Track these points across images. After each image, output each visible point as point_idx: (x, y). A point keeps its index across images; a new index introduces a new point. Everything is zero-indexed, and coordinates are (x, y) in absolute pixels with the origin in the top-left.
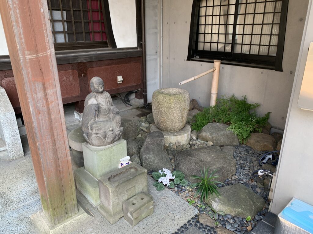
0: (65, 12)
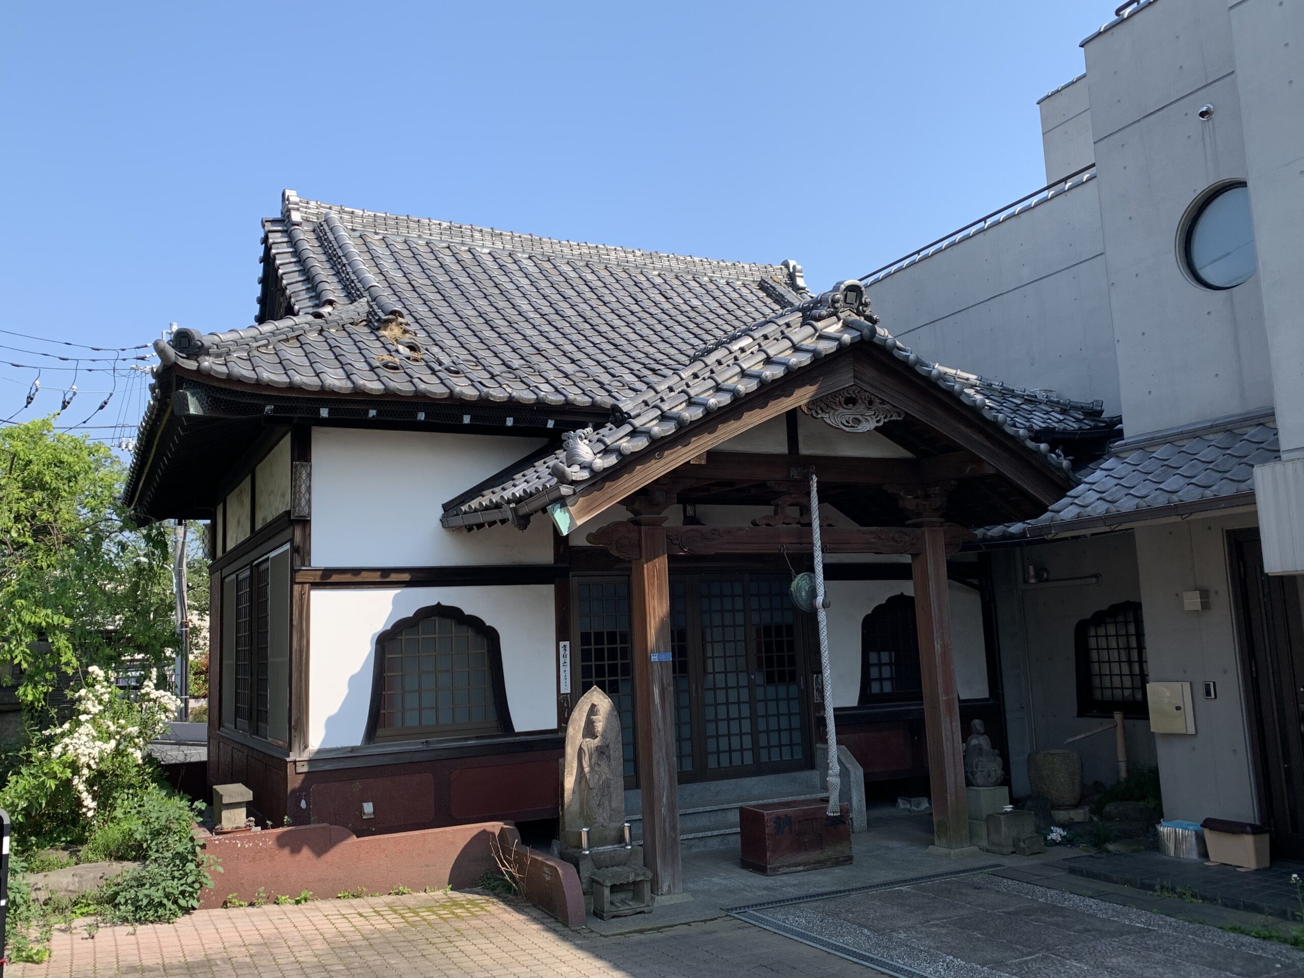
0: (893, 653)
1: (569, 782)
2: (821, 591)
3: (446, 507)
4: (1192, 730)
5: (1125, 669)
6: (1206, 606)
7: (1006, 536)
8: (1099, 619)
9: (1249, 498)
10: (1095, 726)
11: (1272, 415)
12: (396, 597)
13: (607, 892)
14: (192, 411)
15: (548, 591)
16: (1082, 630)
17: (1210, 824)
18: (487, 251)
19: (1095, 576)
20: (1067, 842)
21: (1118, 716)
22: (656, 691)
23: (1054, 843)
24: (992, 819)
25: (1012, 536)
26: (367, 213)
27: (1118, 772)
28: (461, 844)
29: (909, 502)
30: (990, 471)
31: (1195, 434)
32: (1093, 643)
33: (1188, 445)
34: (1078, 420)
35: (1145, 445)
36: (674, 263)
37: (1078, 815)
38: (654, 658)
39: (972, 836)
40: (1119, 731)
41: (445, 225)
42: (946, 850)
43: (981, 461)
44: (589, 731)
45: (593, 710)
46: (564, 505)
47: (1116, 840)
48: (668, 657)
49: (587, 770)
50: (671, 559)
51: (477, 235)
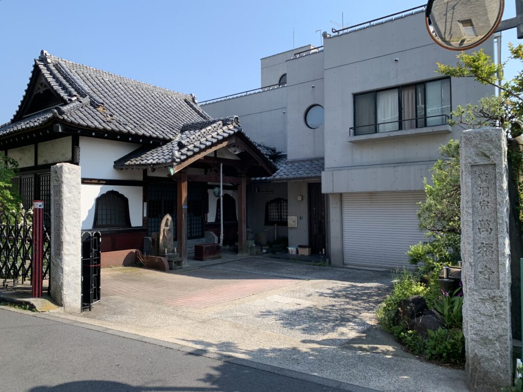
1: (161, 238)
2: (222, 192)
3: (115, 162)
4: (296, 226)
5: (277, 214)
6: (302, 199)
7: (255, 180)
8: (272, 202)
9: (320, 177)
10: (269, 228)
11: (323, 159)
12: (101, 187)
13: (173, 263)
14: (60, 131)
15: (141, 188)
16: (267, 205)
17: (300, 246)
18: (107, 79)
19: (272, 191)
20: (266, 253)
21: (276, 225)
22: (184, 215)
23: (264, 253)
24: (252, 247)
25: (262, 180)
26: (70, 62)
27: (274, 238)
28: (126, 254)
29: (239, 171)
30: (260, 165)
31: (304, 161)
32: (269, 208)
33: (303, 163)
34: (271, 152)
35: (293, 162)
36: (161, 90)
37: (267, 247)
38: (183, 207)
39: (247, 252)
40: (276, 229)
41: (95, 69)
42: (241, 255)
43: (258, 163)
44: (166, 225)
45: (167, 219)
46: (172, 168)
47: (277, 252)
48: (186, 207)
49: (166, 234)
50: (188, 182)
51: (105, 74)
